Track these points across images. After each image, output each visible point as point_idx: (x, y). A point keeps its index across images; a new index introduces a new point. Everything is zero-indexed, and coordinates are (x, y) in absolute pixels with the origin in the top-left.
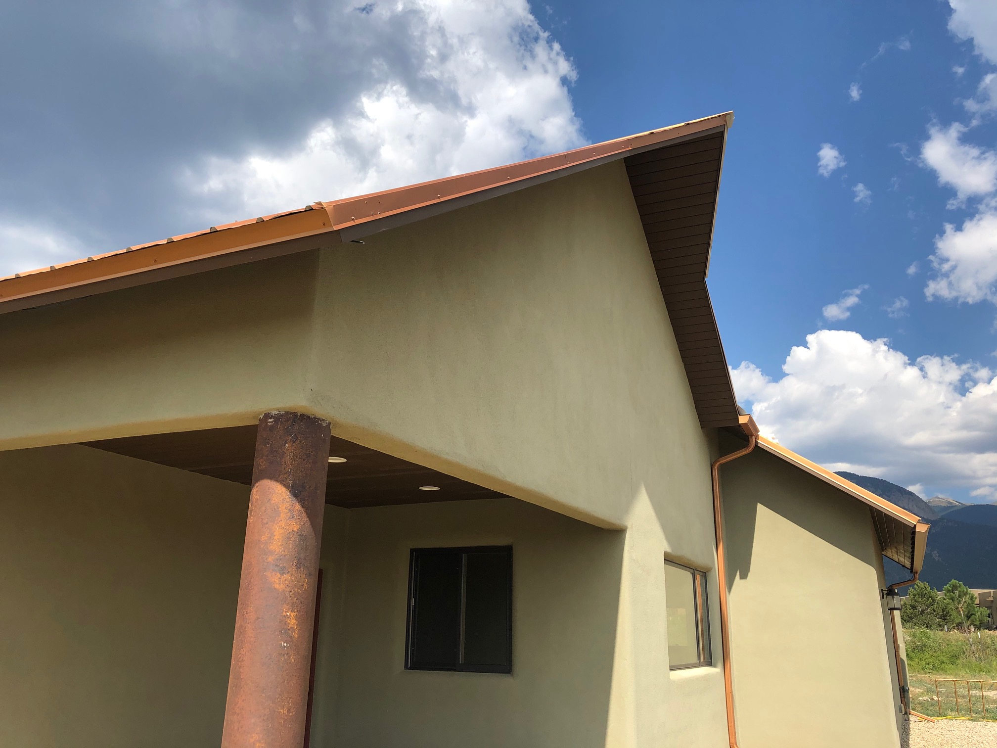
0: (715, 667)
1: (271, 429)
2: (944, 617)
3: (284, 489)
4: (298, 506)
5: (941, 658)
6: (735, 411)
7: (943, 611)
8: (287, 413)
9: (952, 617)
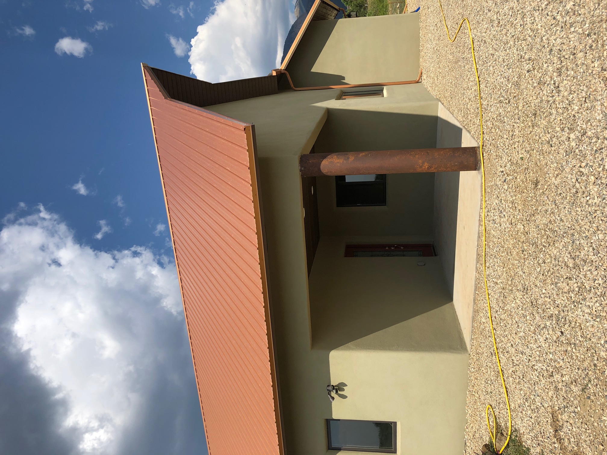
0: (383, 88)
1: (305, 168)
2: (361, 6)
3: (324, 161)
4: (329, 157)
5: (381, 7)
6: (271, 77)
7: (357, 7)
8: (300, 163)
9: (360, 2)
